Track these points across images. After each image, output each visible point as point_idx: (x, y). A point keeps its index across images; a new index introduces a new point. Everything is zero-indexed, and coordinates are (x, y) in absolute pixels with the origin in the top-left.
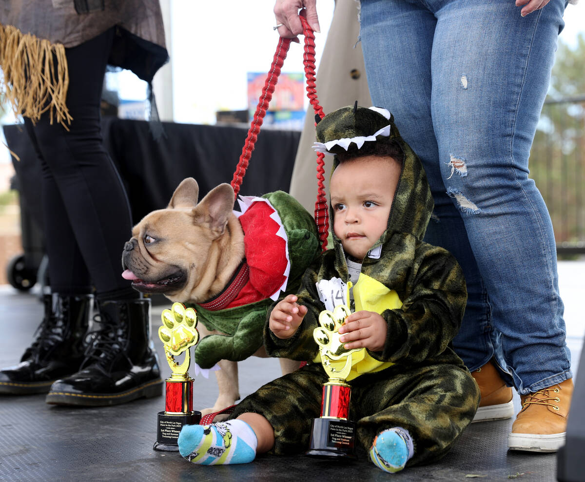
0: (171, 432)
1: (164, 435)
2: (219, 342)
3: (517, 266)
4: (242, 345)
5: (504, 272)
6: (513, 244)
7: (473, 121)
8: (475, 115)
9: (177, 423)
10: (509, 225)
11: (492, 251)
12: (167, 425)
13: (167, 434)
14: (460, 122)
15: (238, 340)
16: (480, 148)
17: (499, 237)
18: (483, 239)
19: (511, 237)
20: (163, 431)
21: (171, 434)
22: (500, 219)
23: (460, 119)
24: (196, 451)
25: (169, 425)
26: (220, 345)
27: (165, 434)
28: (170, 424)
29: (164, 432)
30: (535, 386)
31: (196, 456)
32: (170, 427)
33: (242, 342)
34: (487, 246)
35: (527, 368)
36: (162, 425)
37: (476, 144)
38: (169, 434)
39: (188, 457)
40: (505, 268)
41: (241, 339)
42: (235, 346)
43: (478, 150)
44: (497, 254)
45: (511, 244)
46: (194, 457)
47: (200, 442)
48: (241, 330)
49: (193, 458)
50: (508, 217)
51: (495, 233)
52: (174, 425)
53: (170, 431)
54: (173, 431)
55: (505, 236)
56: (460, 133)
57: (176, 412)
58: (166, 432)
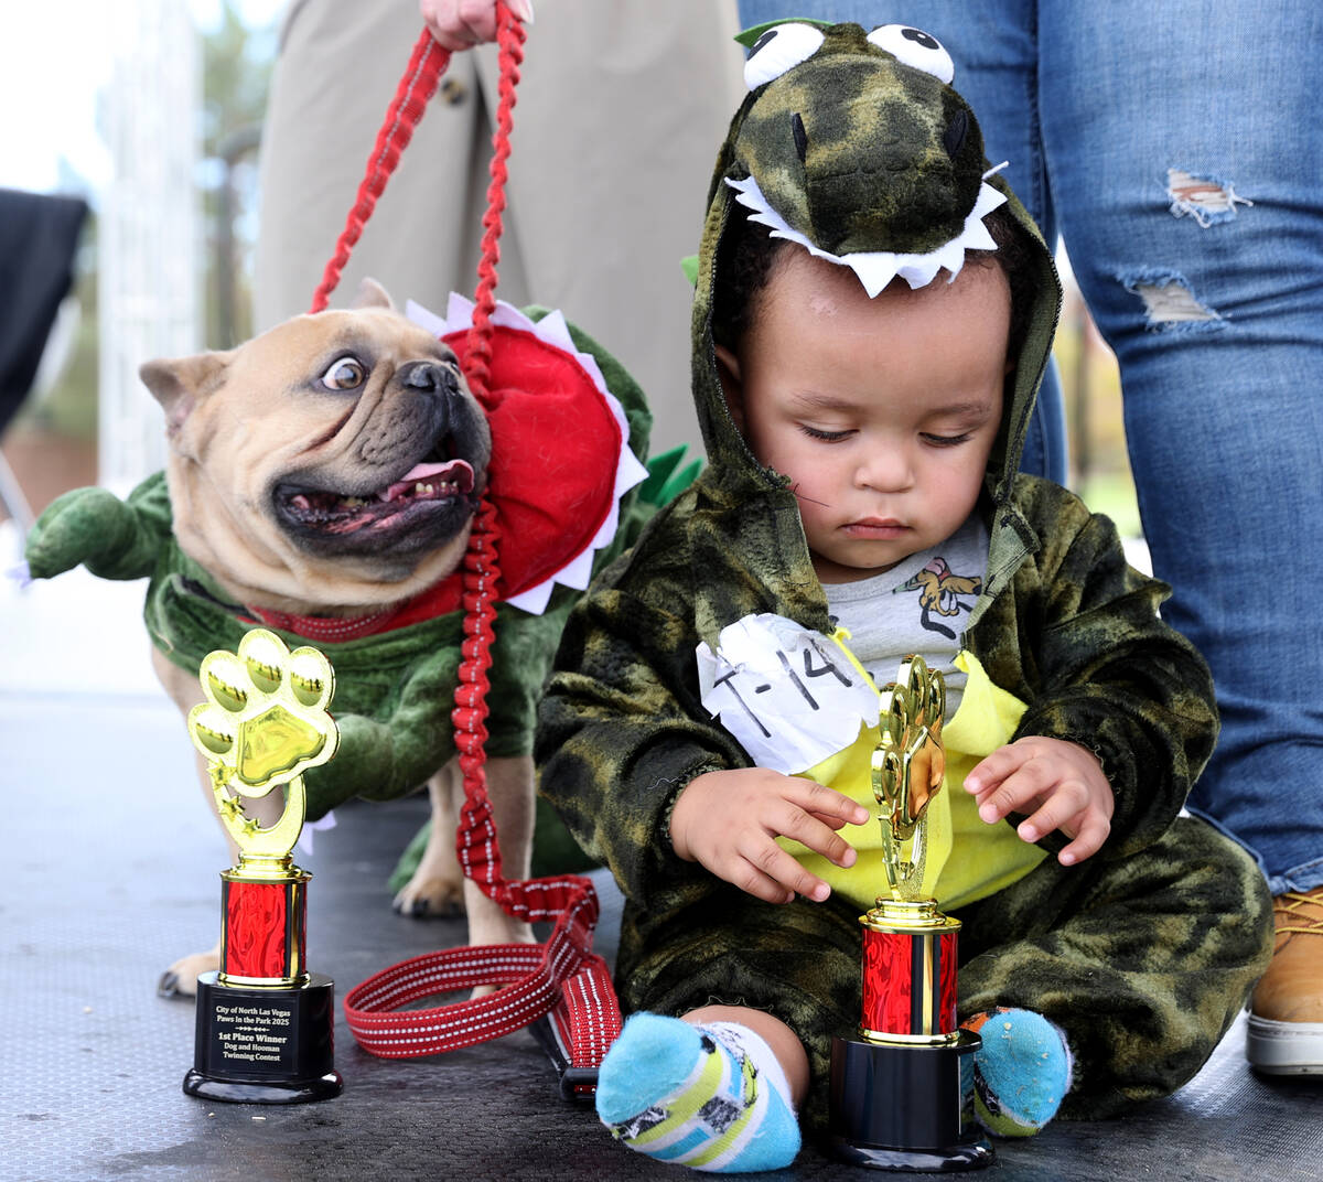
0: (255, 1042)
1: (231, 1051)
2: (366, 738)
3: (1304, 499)
4: (415, 748)
5: (1255, 515)
6: (1305, 433)
7: (1263, 75)
8: (1268, 59)
9: (275, 1012)
10: (1303, 377)
11: (1231, 448)
12: (239, 1020)
13: (241, 1047)
14: (1217, 74)
15: (405, 735)
16: (1276, 153)
17: (1266, 406)
18: (1211, 411)
19: (1302, 412)
20: (227, 1037)
21: (255, 1047)
22: (1278, 356)
23: (1218, 67)
24: (665, 1102)
25: (247, 1020)
26: (369, 745)
27: (234, 1047)
28: (251, 1016)
29: (231, 1042)
30: (1304, 874)
31: (661, 1121)
32: (253, 1025)
33: (416, 741)
34: (1218, 430)
35: (1275, 816)
36: (224, 1019)
37: (1266, 139)
38: (248, 1048)
39: (629, 1123)
40: (1266, 503)
41: (415, 731)
42: (398, 750)
43: (1270, 159)
44: (1246, 457)
45: (1299, 431)
46: (652, 1124)
47: (687, 1074)
48: (411, 703)
49: (646, 1126)
50: (1303, 351)
51: (1256, 395)
52: (264, 1017)
53: (252, 1038)
54: (260, 1038)
55: (1286, 406)
56: (1214, 107)
57: (265, 975)
58: (238, 1042)
